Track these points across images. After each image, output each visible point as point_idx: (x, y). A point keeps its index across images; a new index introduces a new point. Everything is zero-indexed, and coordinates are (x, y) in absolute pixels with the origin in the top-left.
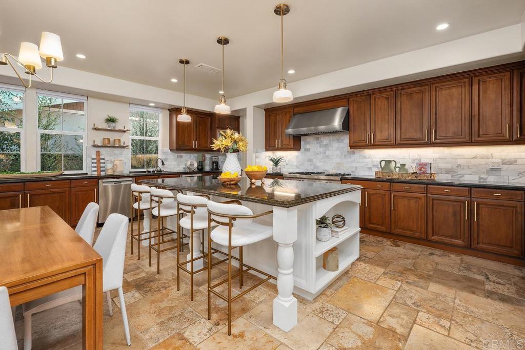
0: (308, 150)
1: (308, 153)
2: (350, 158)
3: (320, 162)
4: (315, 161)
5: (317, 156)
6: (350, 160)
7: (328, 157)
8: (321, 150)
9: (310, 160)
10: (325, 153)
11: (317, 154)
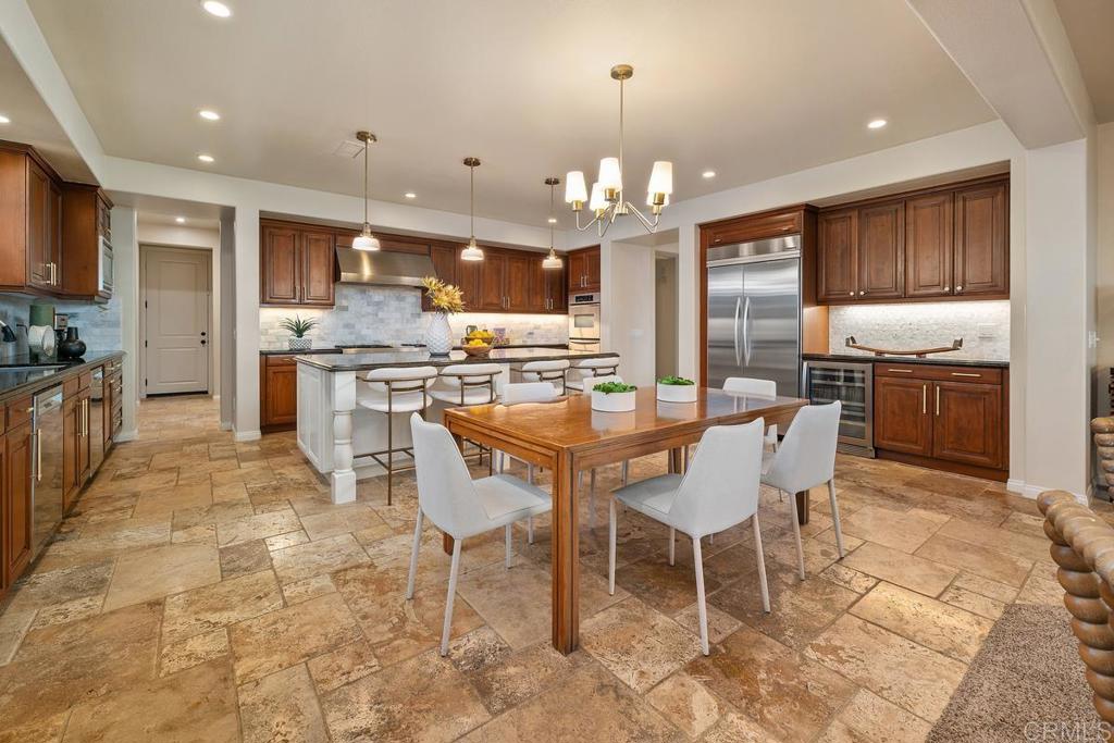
0: (345, 309)
1: (346, 315)
2: (415, 322)
3: (368, 328)
4: (358, 327)
5: (363, 319)
6: (414, 326)
7: (382, 321)
8: (370, 309)
9: (347, 326)
10: (377, 315)
11: (363, 316)
